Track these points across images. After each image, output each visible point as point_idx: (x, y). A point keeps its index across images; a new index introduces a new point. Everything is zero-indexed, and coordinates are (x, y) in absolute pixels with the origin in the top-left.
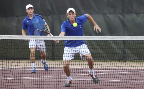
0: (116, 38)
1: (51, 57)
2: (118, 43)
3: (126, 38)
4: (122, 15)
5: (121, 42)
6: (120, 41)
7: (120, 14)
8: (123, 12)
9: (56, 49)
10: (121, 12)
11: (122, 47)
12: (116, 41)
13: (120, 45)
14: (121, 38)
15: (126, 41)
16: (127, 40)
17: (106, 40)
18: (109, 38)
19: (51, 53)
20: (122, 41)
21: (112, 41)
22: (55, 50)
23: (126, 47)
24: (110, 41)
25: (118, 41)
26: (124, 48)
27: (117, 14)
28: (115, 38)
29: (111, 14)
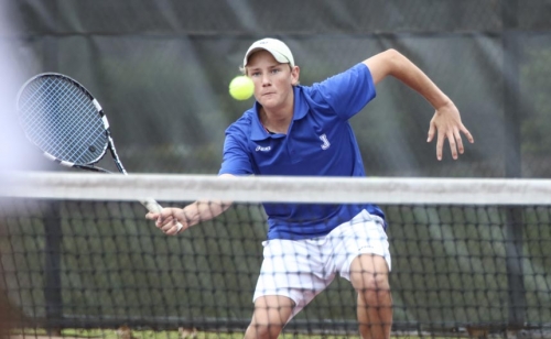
0: (465, 190)
1: (41, 312)
2: (473, 220)
3: (525, 190)
4: (505, 45)
5: (495, 219)
6: (486, 207)
7: (491, 35)
8: (510, 22)
9: (71, 260)
10: (497, 23)
11: (500, 248)
12: (463, 208)
13: (485, 234)
14: (499, 189)
15: (523, 208)
16: (535, 207)
17: (400, 206)
18: (418, 190)
19: (38, 281)
20: (500, 208)
21: (438, 207)
22: (63, 267)
23: (525, 251)
24: (426, 207)
25: (476, 208)
26: (513, 252)
27: (470, 36)
28: (456, 190)
29: (428, 34)
